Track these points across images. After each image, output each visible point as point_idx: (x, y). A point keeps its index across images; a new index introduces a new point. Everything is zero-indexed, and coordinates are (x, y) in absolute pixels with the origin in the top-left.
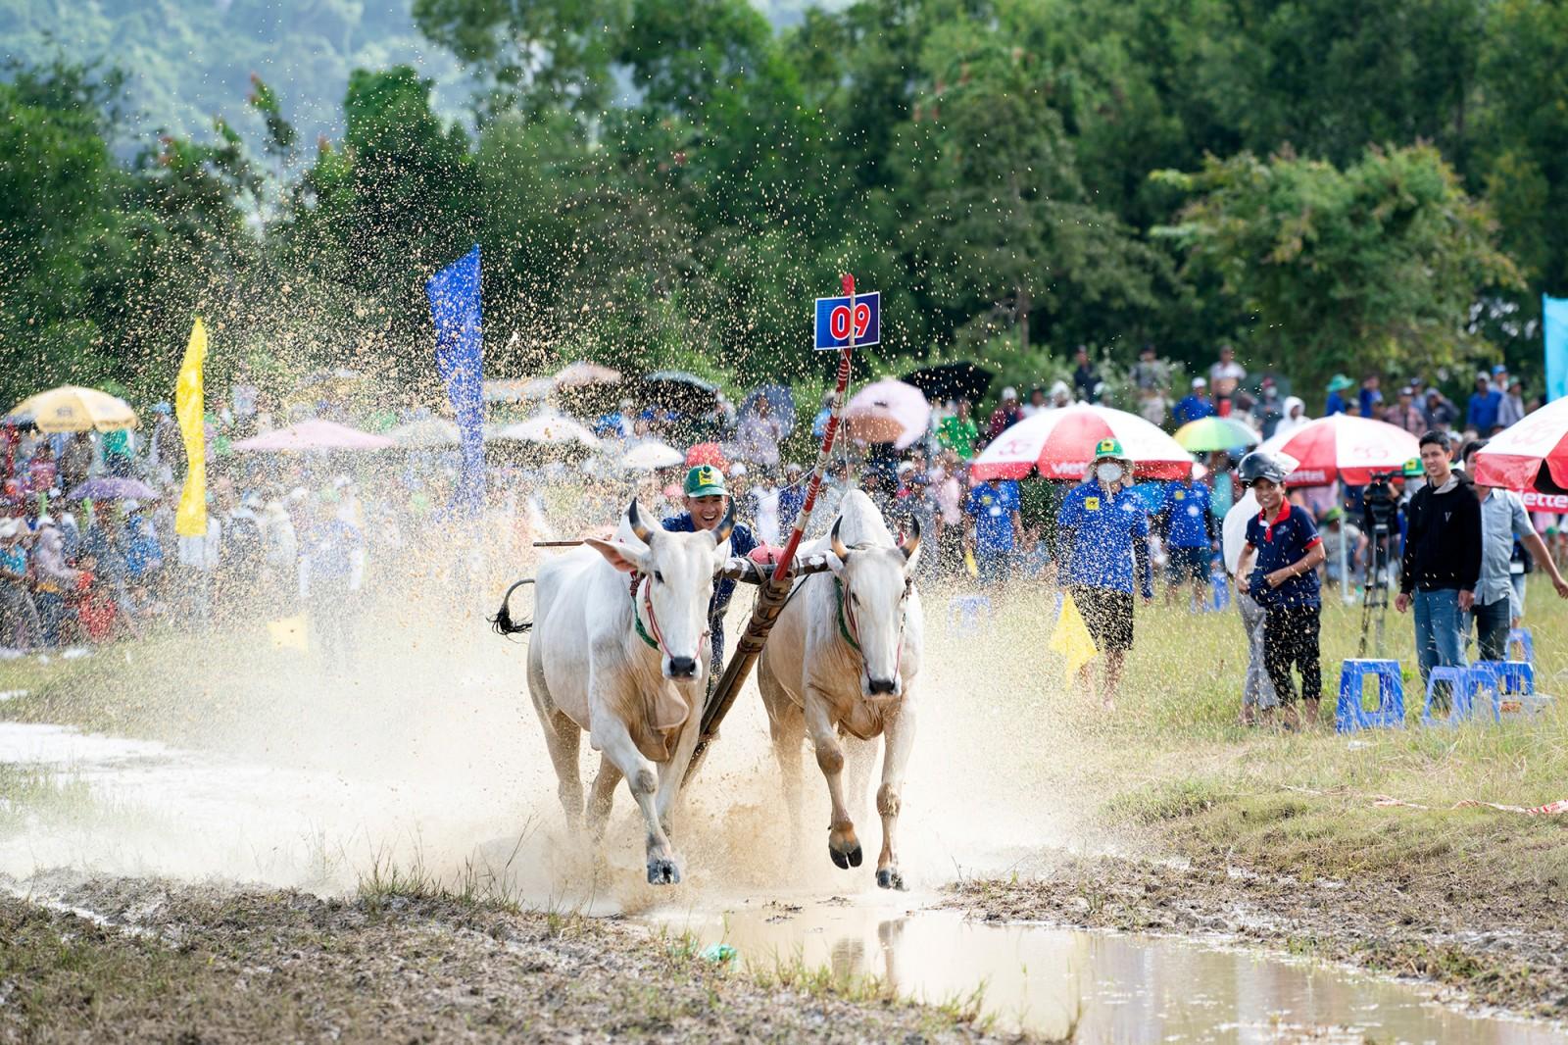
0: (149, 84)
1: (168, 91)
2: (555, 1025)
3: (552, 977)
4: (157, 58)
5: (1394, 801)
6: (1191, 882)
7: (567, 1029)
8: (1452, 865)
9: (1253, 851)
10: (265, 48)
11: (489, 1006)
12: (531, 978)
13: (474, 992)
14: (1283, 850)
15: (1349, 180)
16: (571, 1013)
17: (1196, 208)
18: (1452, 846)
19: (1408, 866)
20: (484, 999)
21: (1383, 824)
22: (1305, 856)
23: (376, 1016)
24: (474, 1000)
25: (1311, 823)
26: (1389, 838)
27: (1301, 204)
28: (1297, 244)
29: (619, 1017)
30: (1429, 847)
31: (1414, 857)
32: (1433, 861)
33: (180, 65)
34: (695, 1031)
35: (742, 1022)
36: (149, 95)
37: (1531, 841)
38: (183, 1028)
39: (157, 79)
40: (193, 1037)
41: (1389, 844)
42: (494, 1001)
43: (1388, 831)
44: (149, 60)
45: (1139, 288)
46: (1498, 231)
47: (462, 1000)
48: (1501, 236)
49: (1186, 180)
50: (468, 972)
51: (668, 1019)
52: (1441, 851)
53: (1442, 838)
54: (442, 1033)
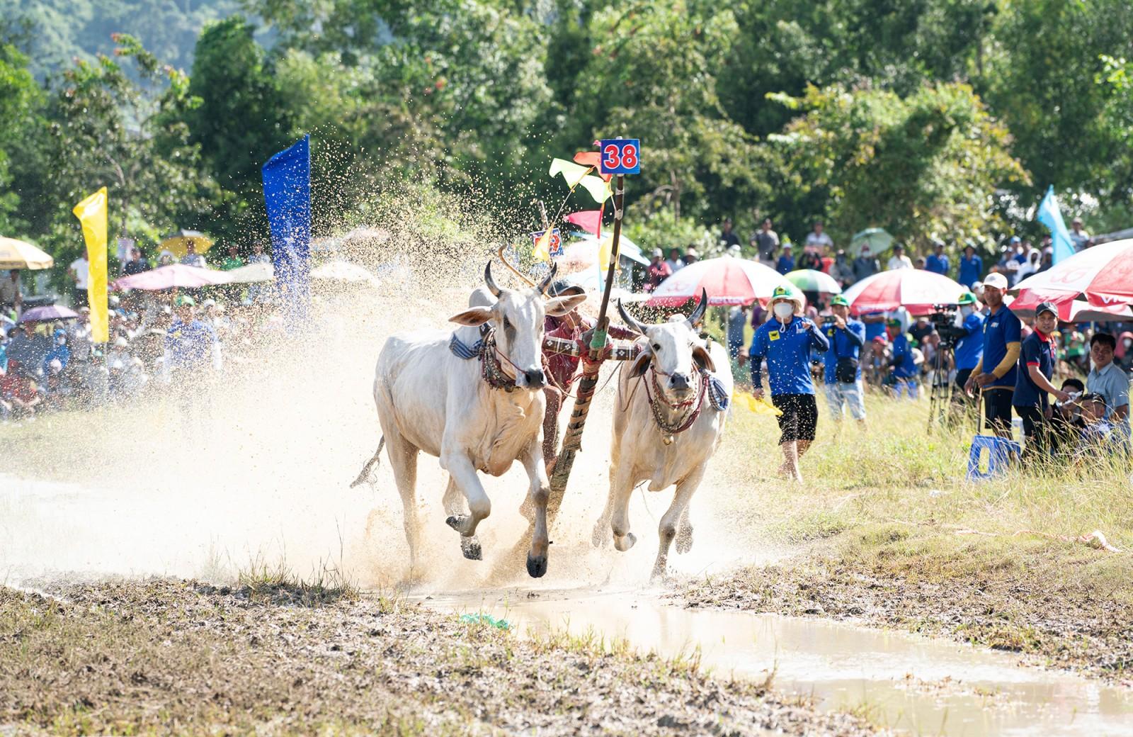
0: (48, 31)
1: (61, 36)
2: (398, 671)
3: (389, 639)
4: (54, 14)
5: (970, 531)
6: (832, 583)
7: (406, 673)
8: (1016, 575)
9: (872, 564)
10: (131, 7)
11: (348, 657)
12: (374, 640)
13: (335, 648)
14: (893, 563)
15: (908, 105)
16: (409, 663)
17: (799, 123)
18: (1015, 561)
19: (984, 575)
20: (344, 653)
21: (965, 545)
22: (909, 567)
23: (268, 662)
24: (335, 653)
25: (911, 545)
26: (970, 555)
27: (873, 121)
28: (871, 150)
29: (442, 666)
30: (998, 562)
31: (989, 569)
32: (1002, 572)
33: (70, 18)
34: (498, 675)
35: (531, 670)
36: (48, 39)
37: (1073, 559)
38: (134, 669)
39: (53, 28)
40: (141, 676)
41: (970, 560)
42: (351, 654)
43: (969, 550)
44: (48, 15)
45: (759, 179)
46: (1012, 143)
47: (329, 653)
48: (1013, 146)
49: (792, 102)
50: (329, 635)
51: (478, 668)
52: (1007, 565)
53: (1008, 555)
54: (317, 675)
